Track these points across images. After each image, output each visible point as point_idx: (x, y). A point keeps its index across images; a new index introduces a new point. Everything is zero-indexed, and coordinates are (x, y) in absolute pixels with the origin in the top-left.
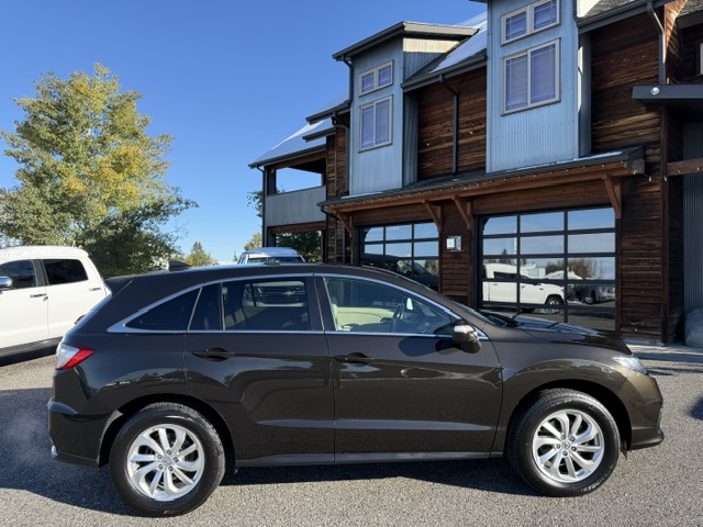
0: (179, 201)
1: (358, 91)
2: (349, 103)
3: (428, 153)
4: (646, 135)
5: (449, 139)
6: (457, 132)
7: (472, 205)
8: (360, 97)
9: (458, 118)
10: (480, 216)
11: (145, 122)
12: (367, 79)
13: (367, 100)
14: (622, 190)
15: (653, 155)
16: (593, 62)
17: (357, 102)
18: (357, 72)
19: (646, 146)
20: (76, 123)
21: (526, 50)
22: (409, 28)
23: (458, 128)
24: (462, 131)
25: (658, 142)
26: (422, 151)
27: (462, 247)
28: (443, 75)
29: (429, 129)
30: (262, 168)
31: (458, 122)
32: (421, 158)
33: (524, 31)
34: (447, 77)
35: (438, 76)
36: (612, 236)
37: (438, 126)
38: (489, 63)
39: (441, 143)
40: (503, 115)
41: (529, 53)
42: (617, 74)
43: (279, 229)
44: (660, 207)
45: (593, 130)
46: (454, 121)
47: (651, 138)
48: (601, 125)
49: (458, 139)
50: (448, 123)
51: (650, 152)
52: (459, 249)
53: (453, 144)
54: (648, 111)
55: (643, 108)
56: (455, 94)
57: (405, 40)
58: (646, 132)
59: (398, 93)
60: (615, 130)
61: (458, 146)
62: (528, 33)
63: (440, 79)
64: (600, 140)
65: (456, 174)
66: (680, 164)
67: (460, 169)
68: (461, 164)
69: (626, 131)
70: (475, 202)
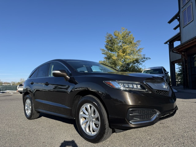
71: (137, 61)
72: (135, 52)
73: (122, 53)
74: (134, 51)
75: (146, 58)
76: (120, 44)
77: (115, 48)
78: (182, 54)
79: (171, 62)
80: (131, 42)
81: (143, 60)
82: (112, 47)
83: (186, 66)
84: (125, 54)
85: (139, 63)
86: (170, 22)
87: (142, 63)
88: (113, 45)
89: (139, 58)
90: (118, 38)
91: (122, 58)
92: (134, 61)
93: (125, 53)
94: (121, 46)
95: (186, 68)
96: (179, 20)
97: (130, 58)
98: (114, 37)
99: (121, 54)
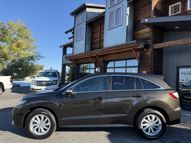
0: (40, 56)
1: (76, 24)
2: (74, 28)
3: (94, 42)
4: (147, 35)
5: (98, 38)
6: (100, 36)
7: (103, 58)
8: (77, 26)
9: (100, 32)
10: (105, 61)
11: (30, 35)
12: (78, 20)
13: (78, 26)
14: (140, 54)
15: (149, 42)
16: (134, 13)
17: (76, 27)
18: (76, 18)
19: (147, 39)
20: (7, 34)
21: (114, 9)
22: (86, 4)
23: (100, 35)
24: (101, 36)
25: (150, 38)
26: (92, 42)
27: (100, 71)
28: (95, 18)
29: (94, 35)
30: (63, 47)
31: (100, 33)
32: (92, 44)
33: (114, 3)
34: (96, 19)
35: (93, 19)
36: (137, 68)
37: (96, 34)
38: (105, 14)
39: (96, 39)
40: (108, 30)
41: (115, 10)
42: (140, 16)
43: (66, 65)
44: (150, 59)
45: (133, 34)
46: (99, 32)
47: (148, 36)
48: (135, 32)
49: (100, 38)
50: (98, 33)
51: (148, 41)
52: (99, 71)
53: (99, 39)
54: (148, 28)
55: (147, 27)
56: (100, 24)
57: (87, 8)
58: (147, 34)
59: (85, 24)
60: (139, 34)
61: (100, 40)
62: (115, 4)
63: (94, 19)
64: (135, 37)
65: (99, 48)
66: (157, 45)
67: (100, 47)
68: (101, 46)
69: (142, 34)
70: (104, 57)
71: (32, 58)
72: (31, 48)
73: (16, 46)
74: (29, 47)
75: (42, 57)
76: (15, 36)
77: (7, 40)
78: (72, 62)
79: (63, 64)
80: (28, 38)
81: (38, 58)
82: (3, 37)
83: (74, 72)
84: (19, 49)
85: (34, 60)
86: (67, 33)
87: (37, 60)
88: (5, 36)
89: (34, 55)
90: (12, 29)
91: (16, 52)
92: (28, 58)
93: (20, 47)
94: (15, 39)
95: (74, 73)
96: (73, 33)
97: (25, 54)
98: (8, 26)
99: (14, 47)
